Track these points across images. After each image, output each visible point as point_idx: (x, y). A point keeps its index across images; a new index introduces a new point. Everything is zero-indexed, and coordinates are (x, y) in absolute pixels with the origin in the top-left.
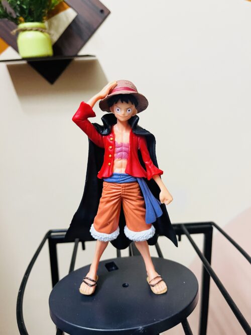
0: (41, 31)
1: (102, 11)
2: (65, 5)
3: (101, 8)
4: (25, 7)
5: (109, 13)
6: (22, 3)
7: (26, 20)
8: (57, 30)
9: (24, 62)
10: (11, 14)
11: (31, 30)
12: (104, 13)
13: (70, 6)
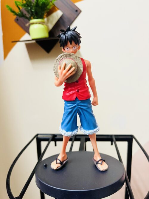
0: (42, 24)
1: (77, 11)
2: (56, 8)
3: (76, 9)
4: (33, 11)
5: (81, 11)
6: (31, 8)
7: (34, 18)
8: (51, 23)
9: (34, 42)
10: (25, 14)
11: (36, 23)
12: (78, 12)
13: (59, 9)
